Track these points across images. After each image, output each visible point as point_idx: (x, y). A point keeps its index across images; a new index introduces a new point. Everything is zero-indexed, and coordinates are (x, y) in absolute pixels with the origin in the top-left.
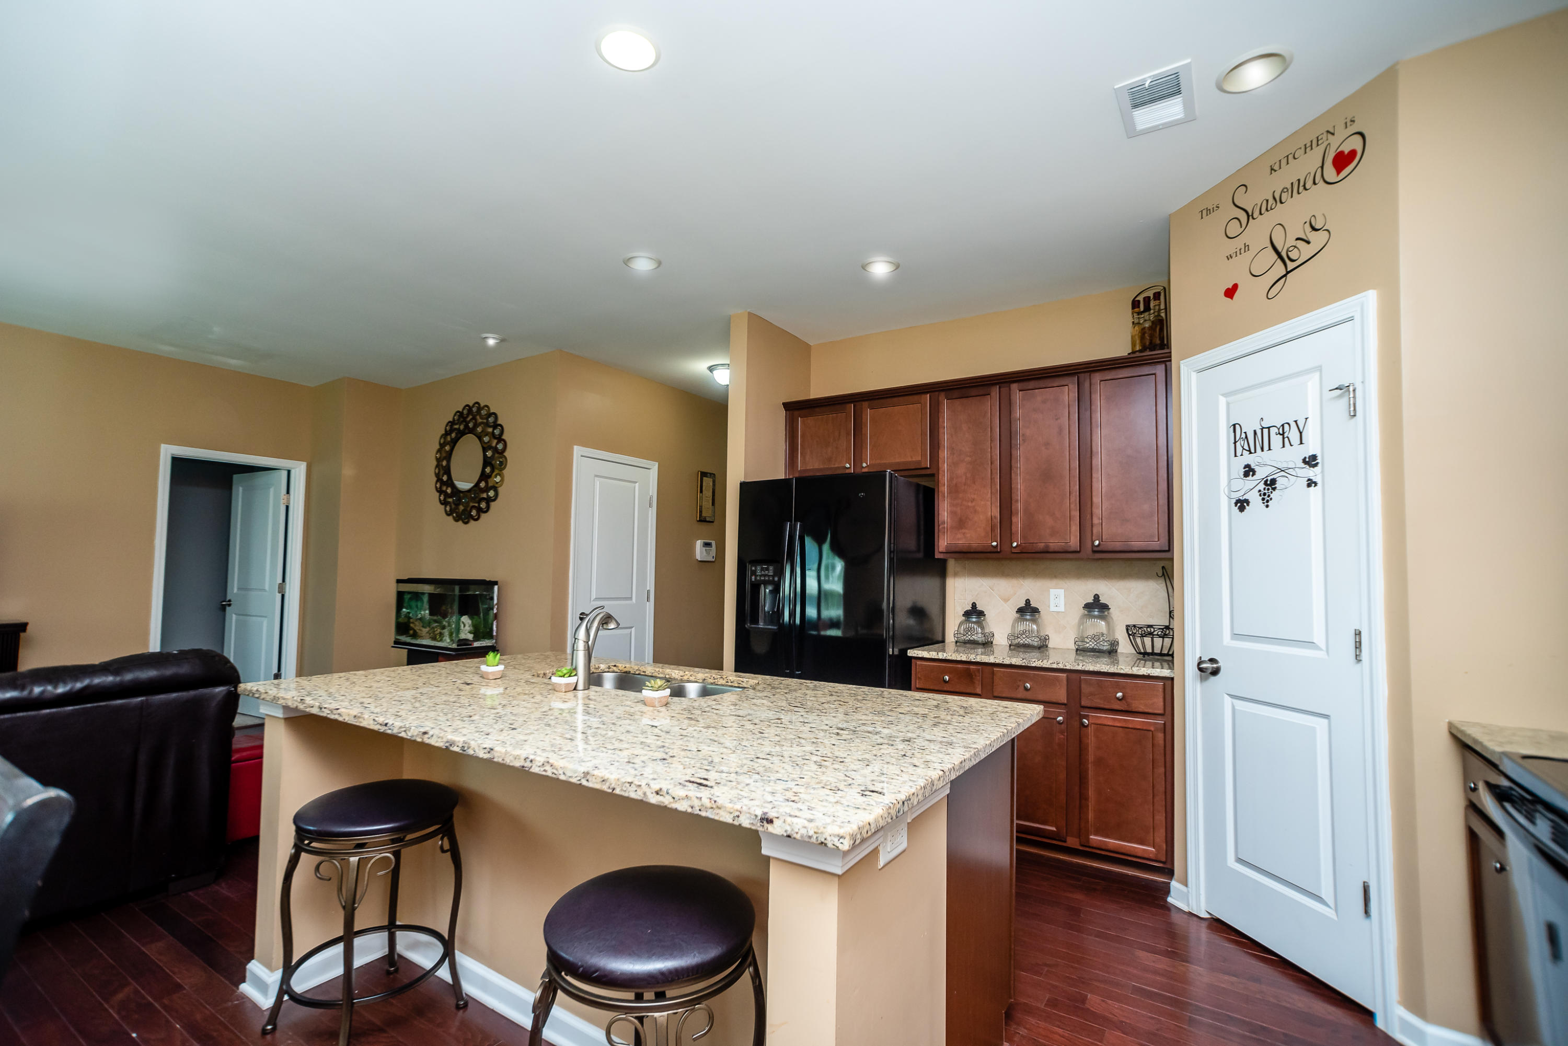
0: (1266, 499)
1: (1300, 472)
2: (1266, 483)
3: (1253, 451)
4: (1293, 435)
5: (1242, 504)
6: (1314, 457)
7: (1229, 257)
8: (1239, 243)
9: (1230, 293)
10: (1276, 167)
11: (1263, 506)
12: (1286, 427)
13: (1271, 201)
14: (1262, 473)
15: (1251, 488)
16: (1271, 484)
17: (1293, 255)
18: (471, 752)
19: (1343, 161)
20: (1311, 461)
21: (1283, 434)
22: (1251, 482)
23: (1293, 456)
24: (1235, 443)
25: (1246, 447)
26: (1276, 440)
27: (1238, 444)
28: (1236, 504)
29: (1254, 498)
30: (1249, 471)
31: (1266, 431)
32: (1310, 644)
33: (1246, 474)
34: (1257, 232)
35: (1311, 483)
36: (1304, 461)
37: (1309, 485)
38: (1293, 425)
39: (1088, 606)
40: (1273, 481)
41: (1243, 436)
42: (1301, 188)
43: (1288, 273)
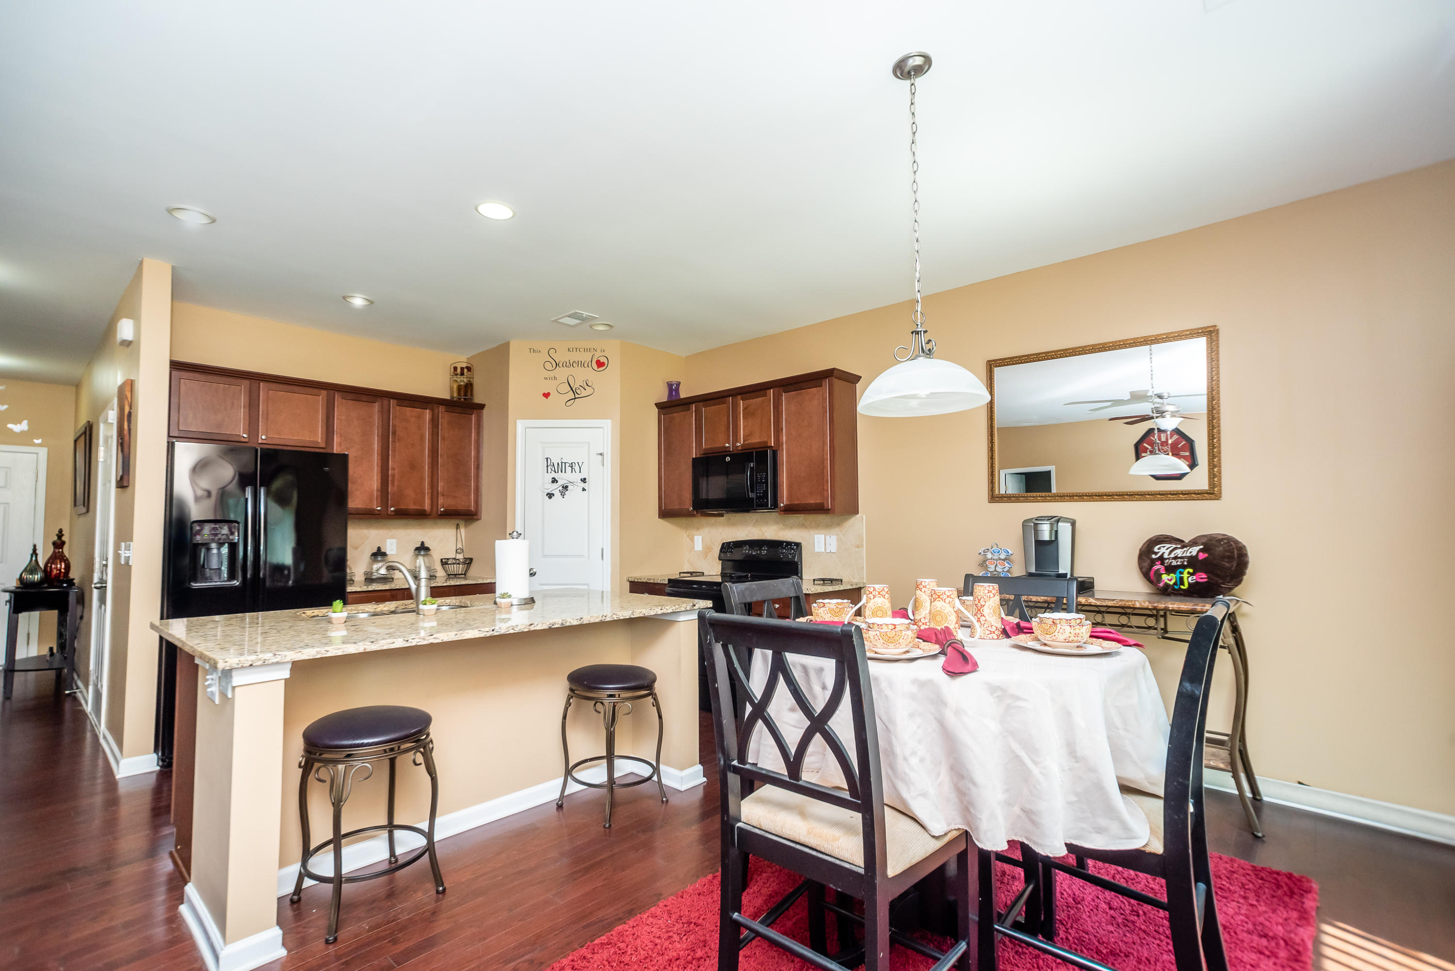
0: (563, 494)
1: (579, 484)
2: (563, 487)
3: (557, 471)
4: (577, 468)
5: (550, 495)
6: (585, 479)
7: (546, 379)
8: (552, 374)
9: (546, 395)
10: (571, 350)
11: (561, 497)
12: (573, 464)
13: (568, 363)
14: (561, 482)
15: (555, 489)
16: (566, 488)
17: (578, 391)
18: (568, 624)
19: (600, 364)
20: (584, 480)
21: (572, 467)
22: (555, 485)
23: (576, 477)
24: (547, 466)
25: (553, 469)
26: (569, 469)
27: (549, 467)
28: (547, 495)
29: (557, 493)
30: (554, 481)
31: (563, 464)
32: (581, 556)
33: (553, 482)
34: (562, 373)
35: (584, 490)
36: (581, 480)
37: (583, 490)
38: (577, 464)
39: (417, 549)
40: (567, 487)
41: (552, 464)
42: (582, 366)
43: (575, 398)
